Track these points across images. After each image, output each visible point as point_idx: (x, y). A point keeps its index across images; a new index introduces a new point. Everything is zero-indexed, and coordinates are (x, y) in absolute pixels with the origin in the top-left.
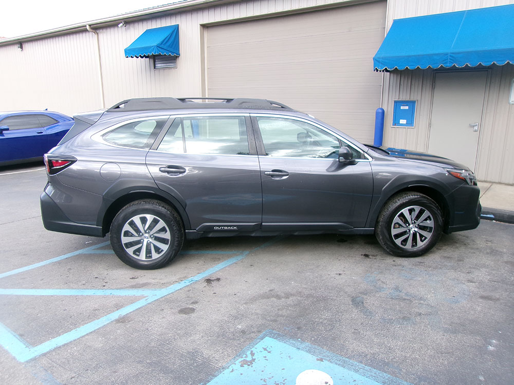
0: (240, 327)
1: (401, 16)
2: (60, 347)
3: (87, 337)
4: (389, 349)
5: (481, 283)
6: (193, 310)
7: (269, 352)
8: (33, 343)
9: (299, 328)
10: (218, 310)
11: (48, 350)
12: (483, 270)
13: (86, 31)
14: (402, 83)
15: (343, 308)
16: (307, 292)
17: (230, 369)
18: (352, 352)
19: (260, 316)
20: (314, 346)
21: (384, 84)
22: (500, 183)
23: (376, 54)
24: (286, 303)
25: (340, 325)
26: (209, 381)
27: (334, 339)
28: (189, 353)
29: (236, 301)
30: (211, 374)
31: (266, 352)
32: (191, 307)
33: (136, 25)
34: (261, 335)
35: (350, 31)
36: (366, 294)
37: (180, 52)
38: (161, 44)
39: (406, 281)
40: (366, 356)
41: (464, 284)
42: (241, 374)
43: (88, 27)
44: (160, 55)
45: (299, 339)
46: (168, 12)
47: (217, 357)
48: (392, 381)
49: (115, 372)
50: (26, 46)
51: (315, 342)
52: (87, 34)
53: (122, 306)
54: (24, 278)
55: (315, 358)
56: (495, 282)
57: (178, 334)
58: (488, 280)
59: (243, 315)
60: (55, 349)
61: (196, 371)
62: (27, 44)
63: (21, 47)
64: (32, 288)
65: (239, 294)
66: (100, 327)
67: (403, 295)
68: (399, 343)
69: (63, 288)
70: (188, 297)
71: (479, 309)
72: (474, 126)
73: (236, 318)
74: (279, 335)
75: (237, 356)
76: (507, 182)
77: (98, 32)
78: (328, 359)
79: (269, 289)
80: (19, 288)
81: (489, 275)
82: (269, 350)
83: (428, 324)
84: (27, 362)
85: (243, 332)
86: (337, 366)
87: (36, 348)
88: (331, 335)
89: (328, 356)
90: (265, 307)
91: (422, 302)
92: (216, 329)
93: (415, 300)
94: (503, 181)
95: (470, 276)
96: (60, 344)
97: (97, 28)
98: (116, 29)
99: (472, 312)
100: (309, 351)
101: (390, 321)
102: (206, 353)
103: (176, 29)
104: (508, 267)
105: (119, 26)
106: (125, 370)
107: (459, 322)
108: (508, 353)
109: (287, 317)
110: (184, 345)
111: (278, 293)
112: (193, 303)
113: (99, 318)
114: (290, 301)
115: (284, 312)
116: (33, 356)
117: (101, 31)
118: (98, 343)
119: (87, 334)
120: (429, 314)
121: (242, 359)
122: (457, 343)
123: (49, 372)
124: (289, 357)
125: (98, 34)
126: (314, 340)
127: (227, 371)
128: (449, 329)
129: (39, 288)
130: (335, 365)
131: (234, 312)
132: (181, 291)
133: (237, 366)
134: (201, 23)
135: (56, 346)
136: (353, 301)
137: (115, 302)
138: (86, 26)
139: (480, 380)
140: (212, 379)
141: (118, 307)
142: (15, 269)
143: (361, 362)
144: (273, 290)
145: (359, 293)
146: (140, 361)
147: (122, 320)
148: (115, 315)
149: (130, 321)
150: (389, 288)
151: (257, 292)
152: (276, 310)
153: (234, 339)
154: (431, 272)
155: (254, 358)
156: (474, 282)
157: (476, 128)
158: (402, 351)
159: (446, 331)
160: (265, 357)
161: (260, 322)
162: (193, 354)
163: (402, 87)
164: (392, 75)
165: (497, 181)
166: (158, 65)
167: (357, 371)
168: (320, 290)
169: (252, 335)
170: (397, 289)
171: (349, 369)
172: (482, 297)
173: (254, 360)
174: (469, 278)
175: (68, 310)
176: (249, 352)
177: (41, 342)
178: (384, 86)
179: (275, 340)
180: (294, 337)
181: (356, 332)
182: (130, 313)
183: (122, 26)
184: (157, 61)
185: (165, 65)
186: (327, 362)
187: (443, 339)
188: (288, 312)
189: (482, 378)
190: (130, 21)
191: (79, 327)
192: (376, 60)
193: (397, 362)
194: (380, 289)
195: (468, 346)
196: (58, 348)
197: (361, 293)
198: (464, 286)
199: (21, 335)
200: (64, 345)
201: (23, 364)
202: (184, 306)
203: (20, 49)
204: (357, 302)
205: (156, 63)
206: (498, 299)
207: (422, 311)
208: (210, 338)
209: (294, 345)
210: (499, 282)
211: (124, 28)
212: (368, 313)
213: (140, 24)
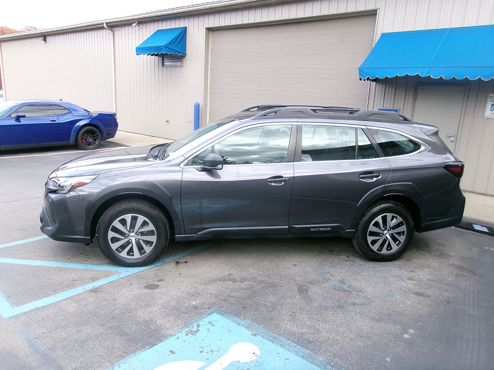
0: (194, 303)
1: (388, 30)
2: (39, 308)
3: (62, 302)
4: (317, 331)
5: (420, 281)
6: (157, 286)
7: (213, 325)
8: (18, 304)
9: (244, 308)
10: (179, 288)
11: (28, 310)
12: (426, 270)
13: (103, 28)
14: (386, 93)
15: (288, 294)
16: (260, 278)
17: (176, 337)
18: (285, 330)
19: (214, 295)
20: (252, 324)
21: (370, 93)
22: (472, 192)
23: (362, 65)
24: (240, 286)
25: (281, 308)
26: (155, 345)
27: (272, 319)
28: (145, 321)
29: (197, 282)
30: (159, 340)
31: (210, 325)
32: (156, 283)
33: (148, 25)
34: (210, 311)
35: (342, 41)
36: (312, 284)
37: (187, 53)
38: (169, 44)
39: (353, 275)
40: (294, 335)
41: (404, 281)
42: (184, 341)
43: (105, 25)
44: (167, 54)
45: (242, 317)
46: (177, 15)
47: (168, 326)
48: (310, 356)
49: (80, 331)
50: (49, 39)
51: (255, 320)
52: (104, 31)
53: (98, 279)
54: (19, 250)
55: (251, 333)
56: (433, 281)
57: (140, 305)
58: (427, 279)
59: (199, 294)
60: (34, 310)
61: (148, 336)
62: (50, 37)
63: (45, 40)
64: (25, 259)
65: (200, 276)
66: (75, 294)
67: (345, 287)
68: (328, 326)
69: (51, 261)
70: (156, 275)
71: (409, 303)
72: (451, 137)
73: (193, 295)
74: (225, 312)
75: (185, 326)
76: (479, 191)
77: (114, 29)
78: (262, 334)
79: (228, 273)
80: (13, 258)
81: (429, 275)
82: (213, 324)
83: (359, 313)
84: (10, 318)
85: (196, 307)
86: (268, 341)
87: (19, 308)
88: (270, 316)
89: (262, 332)
90: (220, 288)
91: (360, 294)
92: (173, 304)
93: (355, 291)
94: (475, 190)
95: (411, 275)
96: (39, 306)
97: (113, 26)
98: (130, 27)
99: (401, 305)
100: (247, 328)
101: (326, 308)
102: (159, 322)
103: (184, 31)
104: (450, 269)
105: (133, 25)
106: (89, 330)
107: (386, 313)
108: (420, 341)
109: (237, 298)
110: (142, 314)
111: (236, 278)
112: (159, 281)
113: (76, 288)
114: (243, 285)
115: (236, 294)
116: (15, 313)
117: (117, 29)
118: (71, 308)
119: (63, 300)
120: (363, 304)
121: (189, 329)
122: (379, 330)
123: (26, 327)
124: (229, 330)
125: (114, 31)
126: (254, 319)
127: (173, 338)
128: (376, 318)
129: (30, 259)
130: (266, 340)
131: (192, 291)
132: (151, 270)
133: (182, 335)
134: (207, 27)
135: (35, 307)
136: (299, 289)
137: (92, 275)
138: (103, 24)
139: (386, 361)
140: (159, 343)
141: (94, 279)
142: (13, 241)
143: (289, 339)
144: (231, 274)
145: (307, 282)
146: (103, 324)
147: (95, 291)
148: (90, 286)
149: (101, 292)
150: (335, 280)
151: (216, 275)
152: (229, 291)
153: (186, 313)
154: (378, 269)
155: (199, 329)
156: (414, 280)
157: (453, 139)
158: (327, 333)
159: (372, 319)
160: (209, 329)
161: (212, 300)
162: (148, 323)
163: (386, 96)
164: (378, 84)
165: (469, 190)
166: (166, 63)
167: (282, 346)
168: (273, 278)
169: (203, 311)
170: (342, 281)
171: (277, 344)
172: (416, 294)
173: (198, 331)
174: (411, 276)
175: (51, 279)
176: (196, 324)
177: (24, 303)
178: (370, 95)
179: (221, 316)
180: (237, 315)
181: (293, 315)
182: (103, 285)
183: (135, 26)
184: (165, 59)
185: (172, 63)
186: (260, 337)
187: (367, 325)
188: (239, 294)
189: (388, 359)
190: (142, 21)
191: (58, 293)
192: (361, 70)
193: (319, 342)
194: (327, 280)
195: (387, 333)
196: (37, 309)
197: (308, 283)
198: (403, 283)
199: (9, 297)
200: (42, 307)
201: (6, 319)
202: (151, 282)
203: (43, 41)
204: (302, 290)
205: (165, 61)
206: (430, 296)
207: (358, 301)
208: (166, 310)
209: (235, 322)
210: (437, 282)
211: (137, 27)
212: (309, 300)
213: (152, 24)
